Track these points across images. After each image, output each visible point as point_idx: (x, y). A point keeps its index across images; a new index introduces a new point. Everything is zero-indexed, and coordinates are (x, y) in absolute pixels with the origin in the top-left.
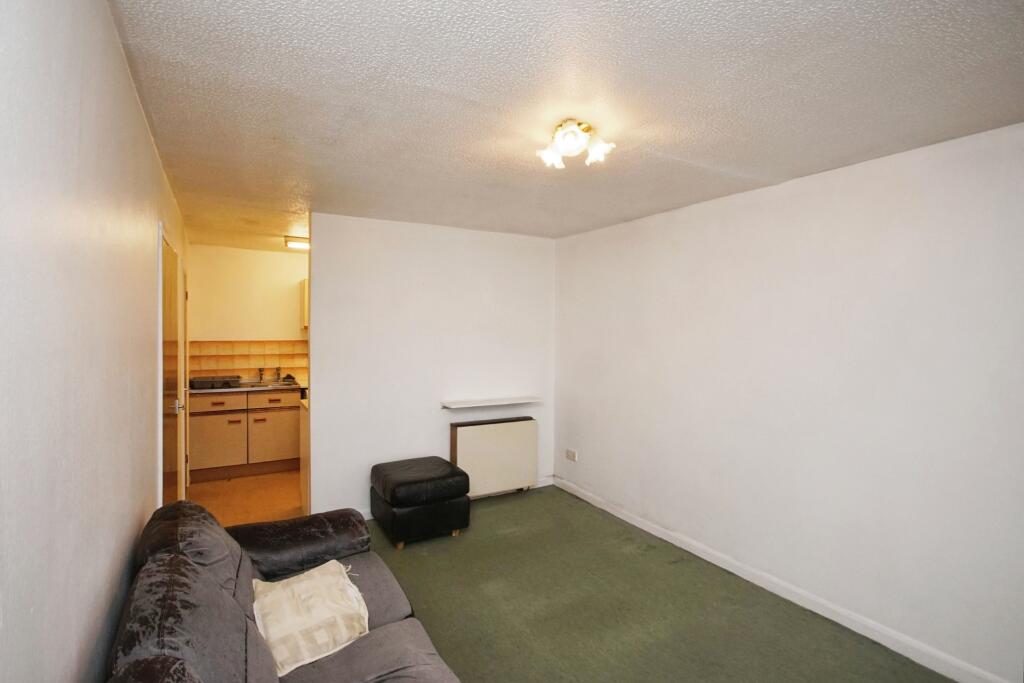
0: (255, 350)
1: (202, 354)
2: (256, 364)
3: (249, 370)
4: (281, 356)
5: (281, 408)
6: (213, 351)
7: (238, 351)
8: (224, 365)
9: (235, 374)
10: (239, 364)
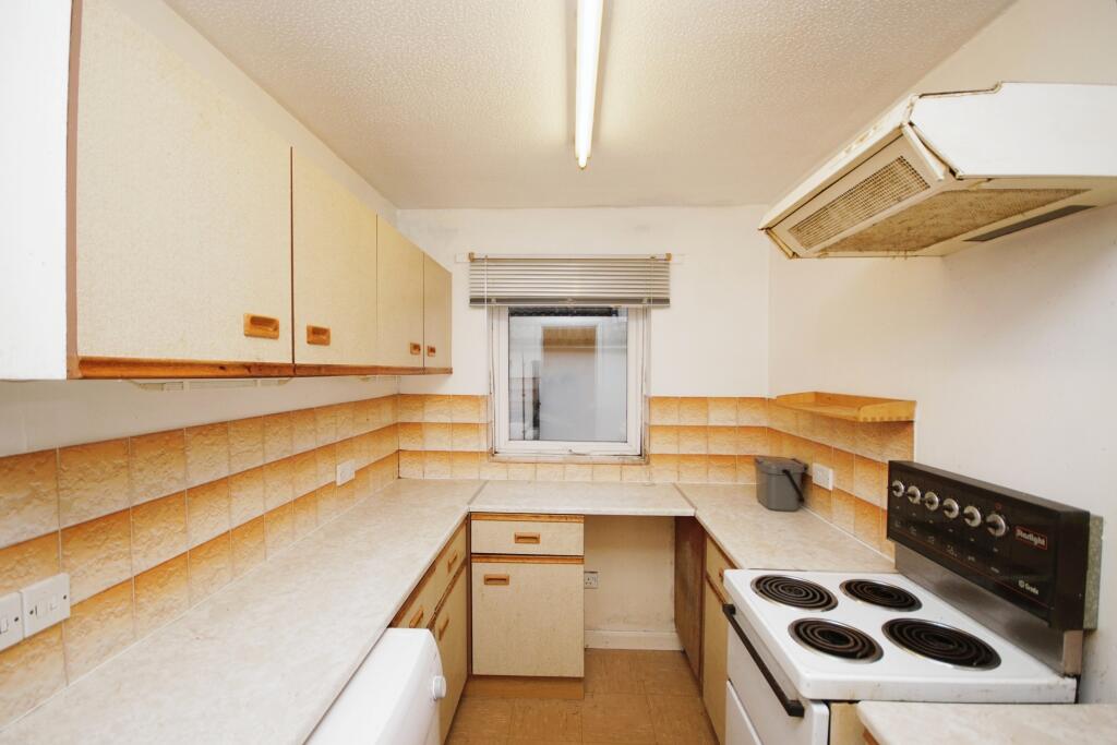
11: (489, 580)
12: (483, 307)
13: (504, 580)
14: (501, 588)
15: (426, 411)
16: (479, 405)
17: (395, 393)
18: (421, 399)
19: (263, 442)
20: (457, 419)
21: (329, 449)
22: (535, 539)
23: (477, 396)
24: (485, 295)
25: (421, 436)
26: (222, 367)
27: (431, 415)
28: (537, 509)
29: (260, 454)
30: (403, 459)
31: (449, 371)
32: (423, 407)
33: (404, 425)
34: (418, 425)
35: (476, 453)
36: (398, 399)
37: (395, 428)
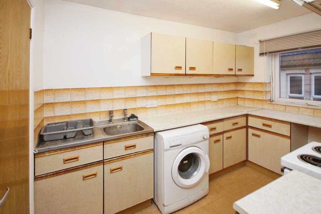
0: (104, 95)
1: (56, 101)
2: (106, 107)
3: (100, 113)
4: (126, 99)
5: (137, 154)
6: (67, 98)
7: (90, 96)
8: (77, 110)
9: (88, 118)
10: (90, 108)
11: (253, 135)
12: (264, 56)
13: (258, 136)
14: (257, 138)
15: (246, 87)
16: (263, 86)
17: (237, 82)
18: (244, 84)
19: (191, 89)
20: (255, 89)
21: (210, 93)
22: (270, 126)
23: (262, 83)
24: (264, 52)
25: (244, 94)
26: (171, 74)
27: (246, 88)
28: (271, 117)
29: (190, 91)
30: (239, 100)
31: (253, 75)
32: (244, 86)
33: (239, 90)
34: (243, 91)
35: (262, 100)
36: (237, 83)
37: (236, 91)
